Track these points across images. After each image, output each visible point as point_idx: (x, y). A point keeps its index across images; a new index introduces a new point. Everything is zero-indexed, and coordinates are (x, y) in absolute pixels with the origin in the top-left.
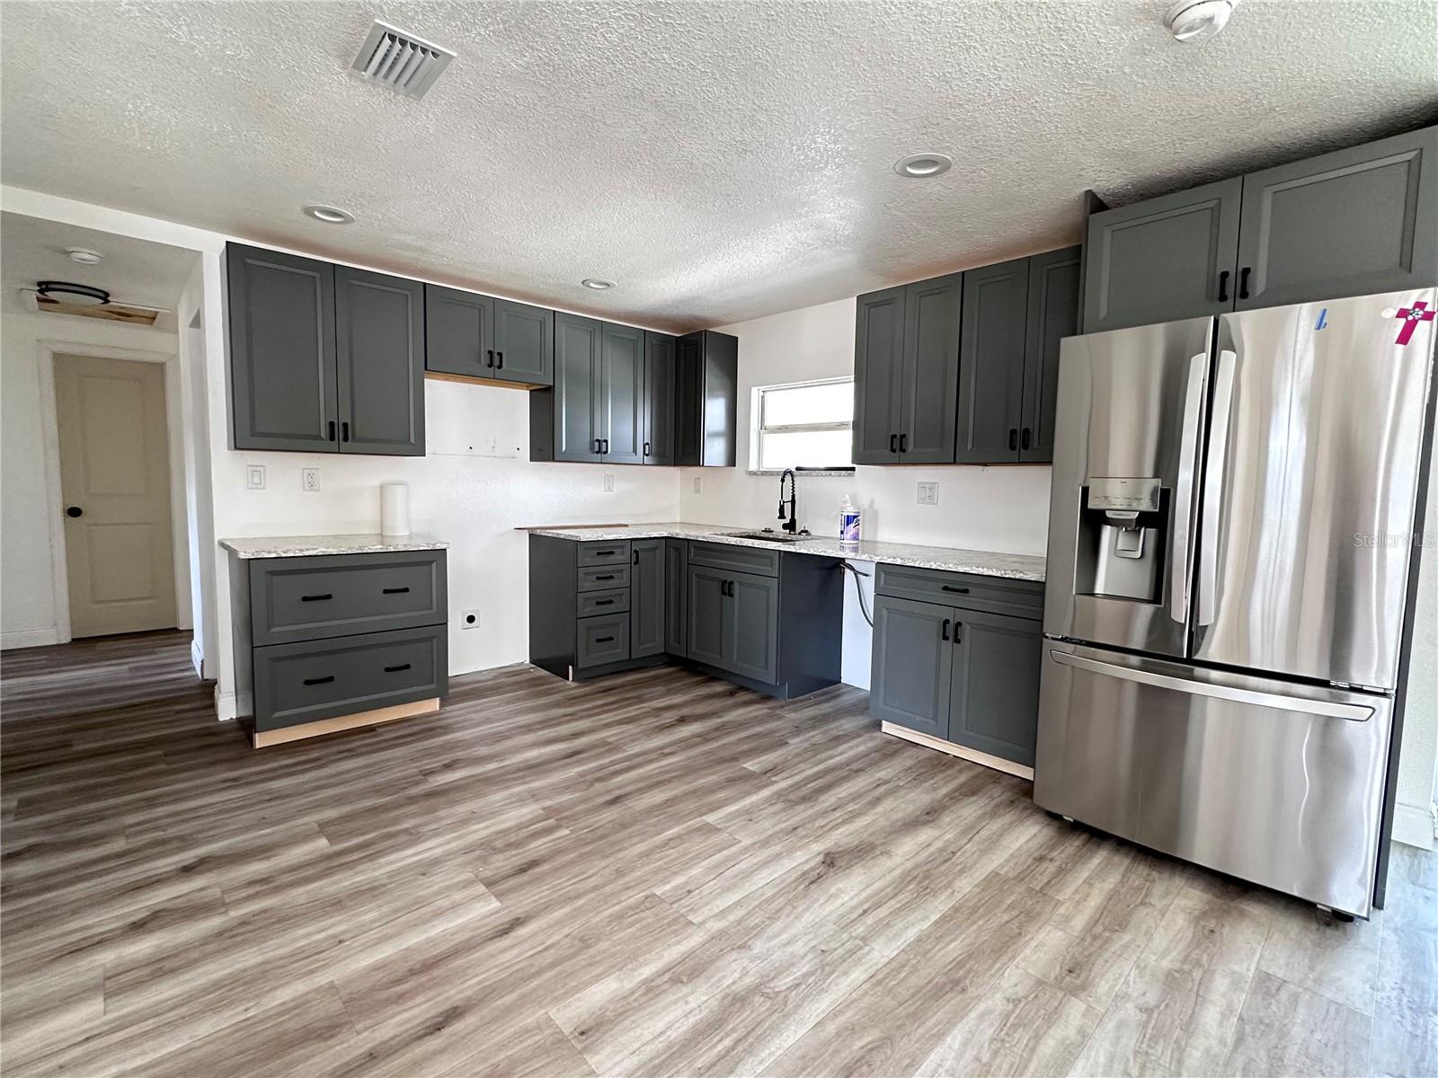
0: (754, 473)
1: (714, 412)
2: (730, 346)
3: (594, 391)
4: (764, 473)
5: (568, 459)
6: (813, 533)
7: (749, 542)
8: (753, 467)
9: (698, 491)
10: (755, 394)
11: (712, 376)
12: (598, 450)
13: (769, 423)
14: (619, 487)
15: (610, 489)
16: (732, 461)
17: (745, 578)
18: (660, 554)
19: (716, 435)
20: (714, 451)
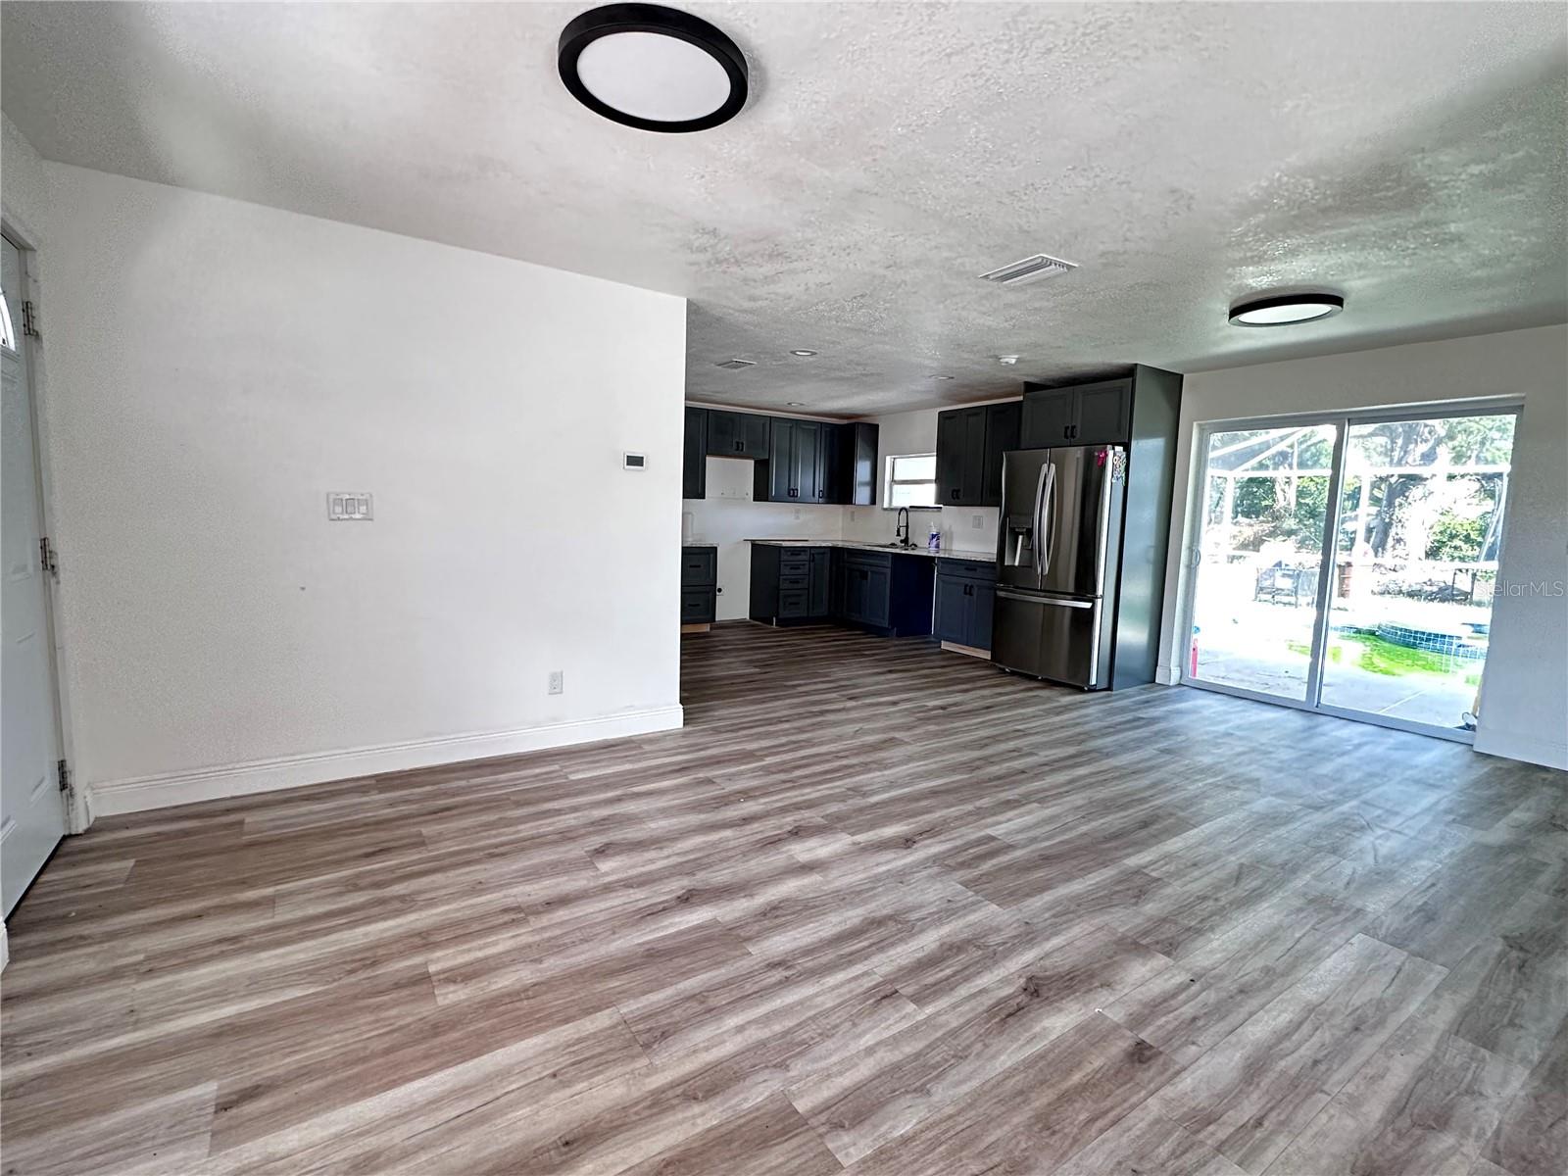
0: (886, 509)
1: (862, 470)
2: (875, 428)
3: (791, 460)
4: (892, 509)
5: (777, 499)
6: (919, 545)
7: (881, 549)
8: (886, 505)
9: (853, 520)
10: (888, 459)
11: (861, 448)
12: (791, 496)
13: (896, 478)
14: (803, 517)
15: (798, 518)
16: (873, 501)
17: (874, 569)
18: (828, 556)
19: (864, 484)
20: (862, 495)
